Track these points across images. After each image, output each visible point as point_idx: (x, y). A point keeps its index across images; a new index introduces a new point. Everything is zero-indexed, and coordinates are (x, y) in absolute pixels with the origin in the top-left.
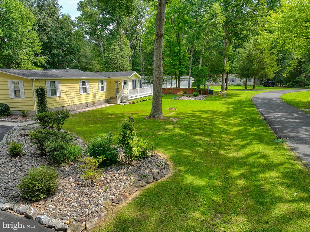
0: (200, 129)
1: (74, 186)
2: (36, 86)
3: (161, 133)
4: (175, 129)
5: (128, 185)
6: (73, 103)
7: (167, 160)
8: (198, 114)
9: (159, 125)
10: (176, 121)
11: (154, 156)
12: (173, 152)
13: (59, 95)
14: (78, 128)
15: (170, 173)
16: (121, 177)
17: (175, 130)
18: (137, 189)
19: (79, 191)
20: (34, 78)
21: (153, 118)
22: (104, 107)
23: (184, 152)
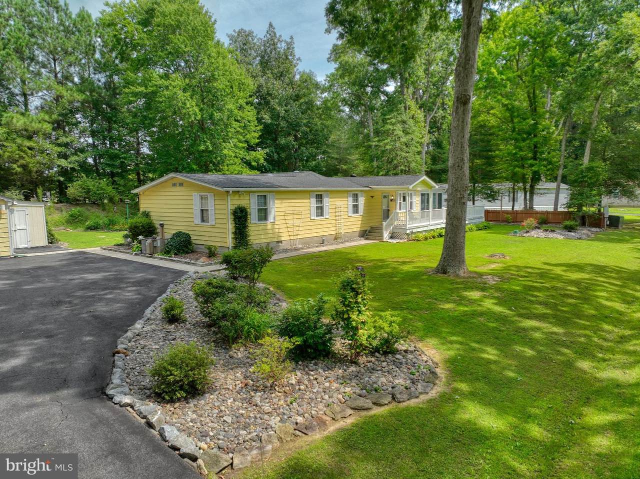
0: (545, 304)
1: (240, 386)
2: (233, 203)
3: (448, 306)
4: (485, 300)
5: (336, 401)
6: (297, 235)
7: (437, 364)
8: (558, 271)
9: (450, 290)
10: (494, 282)
11: (412, 352)
12: (458, 349)
13: (272, 220)
14: (291, 282)
15: (434, 392)
16: (327, 384)
17: (482, 303)
18: (350, 411)
19: (245, 396)
20: (231, 190)
21: (443, 273)
22: (354, 247)
23: (484, 351)
